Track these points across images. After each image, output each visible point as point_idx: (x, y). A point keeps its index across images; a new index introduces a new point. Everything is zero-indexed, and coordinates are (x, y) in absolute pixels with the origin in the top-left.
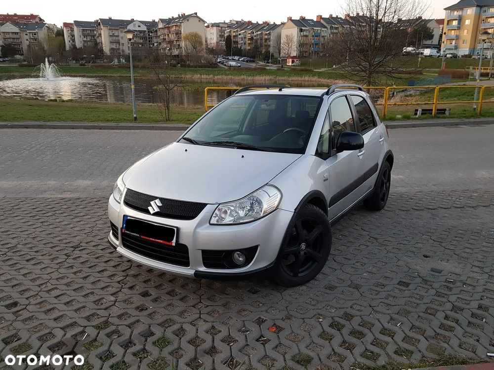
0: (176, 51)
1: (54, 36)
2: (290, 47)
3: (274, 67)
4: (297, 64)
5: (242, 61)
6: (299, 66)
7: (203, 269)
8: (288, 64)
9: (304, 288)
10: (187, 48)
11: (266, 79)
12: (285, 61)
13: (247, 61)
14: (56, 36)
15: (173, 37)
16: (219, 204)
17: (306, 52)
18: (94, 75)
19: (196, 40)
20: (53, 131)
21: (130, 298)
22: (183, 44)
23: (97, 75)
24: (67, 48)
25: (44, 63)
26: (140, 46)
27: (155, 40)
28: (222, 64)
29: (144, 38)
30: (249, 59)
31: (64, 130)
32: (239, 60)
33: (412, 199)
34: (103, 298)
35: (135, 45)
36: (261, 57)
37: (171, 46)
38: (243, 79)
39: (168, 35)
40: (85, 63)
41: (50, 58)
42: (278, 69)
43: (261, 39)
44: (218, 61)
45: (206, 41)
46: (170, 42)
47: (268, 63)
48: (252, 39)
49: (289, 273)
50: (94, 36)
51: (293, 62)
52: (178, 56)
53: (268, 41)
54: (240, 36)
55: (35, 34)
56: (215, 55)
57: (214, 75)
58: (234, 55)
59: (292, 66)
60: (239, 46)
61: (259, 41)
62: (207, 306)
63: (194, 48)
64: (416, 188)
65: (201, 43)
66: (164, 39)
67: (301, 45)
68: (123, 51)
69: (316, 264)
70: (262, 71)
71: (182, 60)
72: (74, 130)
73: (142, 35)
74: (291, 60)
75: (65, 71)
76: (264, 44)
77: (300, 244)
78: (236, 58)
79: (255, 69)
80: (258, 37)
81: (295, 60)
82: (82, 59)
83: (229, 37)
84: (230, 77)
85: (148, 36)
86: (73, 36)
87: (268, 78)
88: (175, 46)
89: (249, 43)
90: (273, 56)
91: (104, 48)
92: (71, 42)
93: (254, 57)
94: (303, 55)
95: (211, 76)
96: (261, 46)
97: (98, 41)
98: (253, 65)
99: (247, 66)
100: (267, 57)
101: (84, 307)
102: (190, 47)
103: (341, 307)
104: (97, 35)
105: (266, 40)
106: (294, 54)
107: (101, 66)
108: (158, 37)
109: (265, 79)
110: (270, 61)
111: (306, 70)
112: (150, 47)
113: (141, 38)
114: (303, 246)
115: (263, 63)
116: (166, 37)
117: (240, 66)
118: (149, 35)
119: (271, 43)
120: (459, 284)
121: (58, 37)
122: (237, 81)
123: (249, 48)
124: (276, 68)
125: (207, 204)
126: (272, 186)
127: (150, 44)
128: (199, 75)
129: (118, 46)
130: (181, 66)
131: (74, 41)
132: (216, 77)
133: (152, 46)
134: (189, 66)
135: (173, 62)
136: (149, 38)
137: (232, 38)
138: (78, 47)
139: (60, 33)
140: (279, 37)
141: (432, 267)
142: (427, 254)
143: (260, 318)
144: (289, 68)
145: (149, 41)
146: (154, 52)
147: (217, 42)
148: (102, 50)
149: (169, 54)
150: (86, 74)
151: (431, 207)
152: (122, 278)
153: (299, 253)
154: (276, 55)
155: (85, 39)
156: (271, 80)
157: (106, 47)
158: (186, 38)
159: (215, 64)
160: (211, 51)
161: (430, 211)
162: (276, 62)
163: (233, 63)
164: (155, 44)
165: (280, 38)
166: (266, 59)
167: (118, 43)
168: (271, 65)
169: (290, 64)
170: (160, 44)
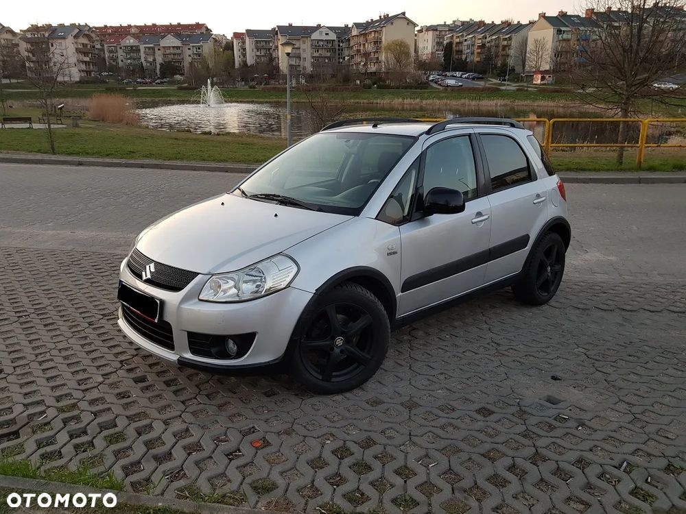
0: (372, 66)
1: (222, 50)
2: (540, 58)
3: (512, 87)
4: (549, 82)
5: (465, 78)
6: (552, 84)
7: (189, 355)
8: (534, 82)
9: (339, 398)
10: (388, 62)
11: (499, 104)
12: (530, 78)
13: (473, 79)
14: (223, 50)
15: (370, 47)
16: (213, 275)
17: (564, 64)
18: (266, 100)
19: (400, 50)
20: (169, 172)
21: (119, 382)
22: (383, 57)
23: (269, 100)
24: (237, 65)
25: (206, 85)
26: (327, 61)
27: (346, 52)
28: (436, 83)
29: (332, 50)
30: (476, 75)
31: (183, 172)
32: (461, 77)
33: (605, 293)
34: (91, 378)
35: (320, 60)
36: (495, 71)
37: (366, 60)
38: (464, 105)
39: (364, 44)
40: (257, 84)
41: (215, 79)
42: (518, 90)
43: (497, 46)
44: (431, 78)
45: (416, 51)
46: (366, 55)
47: (505, 80)
48: (483, 46)
49: (316, 375)
50: (269, 49)
51: (543, 79)
52: (375, 73)
53: (507, 49)
54: (465, 43)
55: (199, 49)
56: (426, 70)
57: (422, 99)
58: (455, 70)
59: (541, 85)
60: (464, 57)
61: (493, 50)
62: (201, 403)
63: (398, 61)
64: (627, 277)
65: (407, 54)
66: (358, 51)
67: (557, 54)
68: (304, 68)
69: (362, 367)
70: (494, 92)
71: (380, 79)
72: (195, 172)
73: (330, 45)
74: (540, 76)
75: (230, 96)
76: (500, 54)
77: (333, 338)
78: (458, 74)
79: (484, 90)
80: (493, 44)
81: (547, 77)
82: (253, 80)
83: (450, 44)
84: (445, 101)
85: (337, 47)
86: (244, 49)
87: (500, 102)
88: (371, 59)
89: (478, 53)
90: (513, 70)
91: (280, 65)
92: (242, 57)
93: (484, 72)
94: (560, 68)
95: (418, 100)
96: (497, 56)
97: (274, 55)
98: (481, 84)
99: (472, 86)
100: (504, 72)
101: (64, 385)
102: (392, 61)
103: (368, 429)
104: (273, 48)
105: (504, 47)
106: (546, 67)
107: (274, 88)
108: (350, 48)
109: (496, 104)
110: (507, 77)
111: (564, 91)
112: (339, 62)
113: (328, 50)
114: (339, 341)
115: (498, 81)
116: (362, 48)
117: (462, 86)
118: (339, 46)
119: (512, 52)
120: (572, 424)
121: (226, 51)
122: (454, 107)
123: (478, 59)
124: (514, 88)
125: (199, 274)
126: (287, 256)
127: (339, 58)
128: (400, 100)
129: (298, 61)
130: (378, 87)
131: (245, 55)
132: (424, 102)
133: (341, 60)
134: (388, 87)
135: (368, 82)
136: (339, 50)
137: (454, 46)
138: (249, 64)
139: (229, 46)
140: (524, 43)
141: (550, 394)
142: (559, 374)
143: (253, 427)
144: (536, 88)
145: (339, 54)
146: (344, 69)
147: (432, 52)
148: (277, 68)
149: (363, 71)
150: (255, 100)
151: (629, 308)
152: (128, 357)
153: (332, 349)
154: (518, 69)
155: (258, 53)
156: (505, 105)
157: (283, 64)
158: (389, 48)
159: (425, 84)
160: (423, 66)
161: (623, 313)
162: (517, 78)
163: (451, 82)
164: (347, 58)
165: (526, 44)
166: (502, 74)
167: (299, 57)
168: (508, 83)
169: (539, 82)
170: (353, 57)
